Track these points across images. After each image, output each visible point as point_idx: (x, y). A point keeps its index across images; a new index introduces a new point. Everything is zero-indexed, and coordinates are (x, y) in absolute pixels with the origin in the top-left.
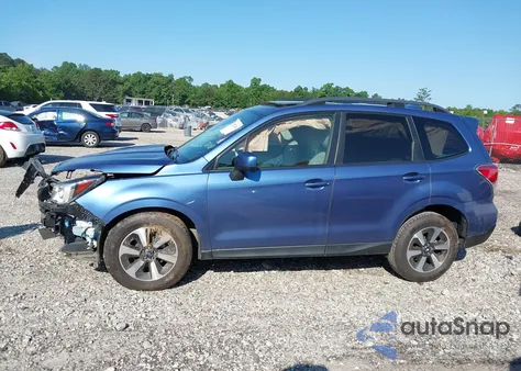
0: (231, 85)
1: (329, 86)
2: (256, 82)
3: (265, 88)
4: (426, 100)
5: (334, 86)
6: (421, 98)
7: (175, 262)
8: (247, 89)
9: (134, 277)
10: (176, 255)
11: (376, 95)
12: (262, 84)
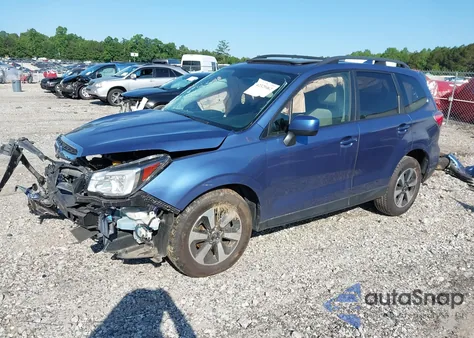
0: (33, 34)
1: (138, 37)
2: (61, 31)
3: (72, 37)
4: (226, 51)
5: (143, 38)
6: (221, 49)
7: (238, 239)
8: (52, 39)
9: (202, 263)
10: (240, 231)
11: (183, 46)
12: (68, 33)
